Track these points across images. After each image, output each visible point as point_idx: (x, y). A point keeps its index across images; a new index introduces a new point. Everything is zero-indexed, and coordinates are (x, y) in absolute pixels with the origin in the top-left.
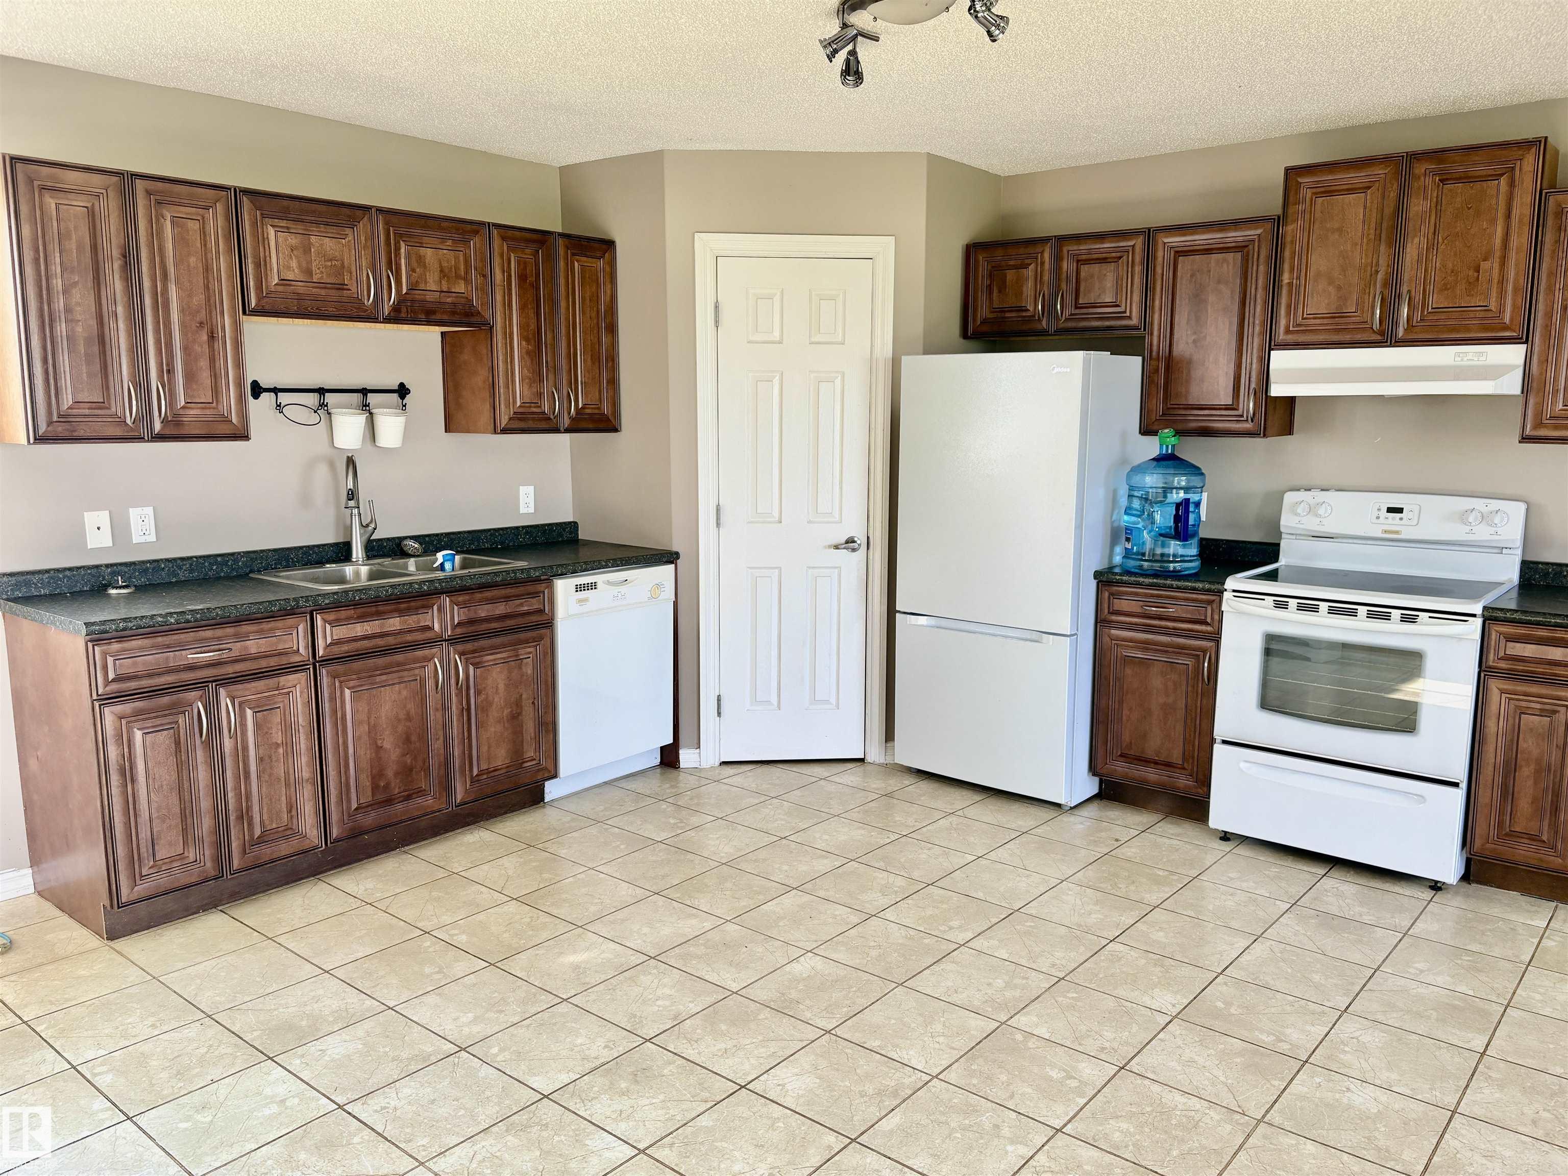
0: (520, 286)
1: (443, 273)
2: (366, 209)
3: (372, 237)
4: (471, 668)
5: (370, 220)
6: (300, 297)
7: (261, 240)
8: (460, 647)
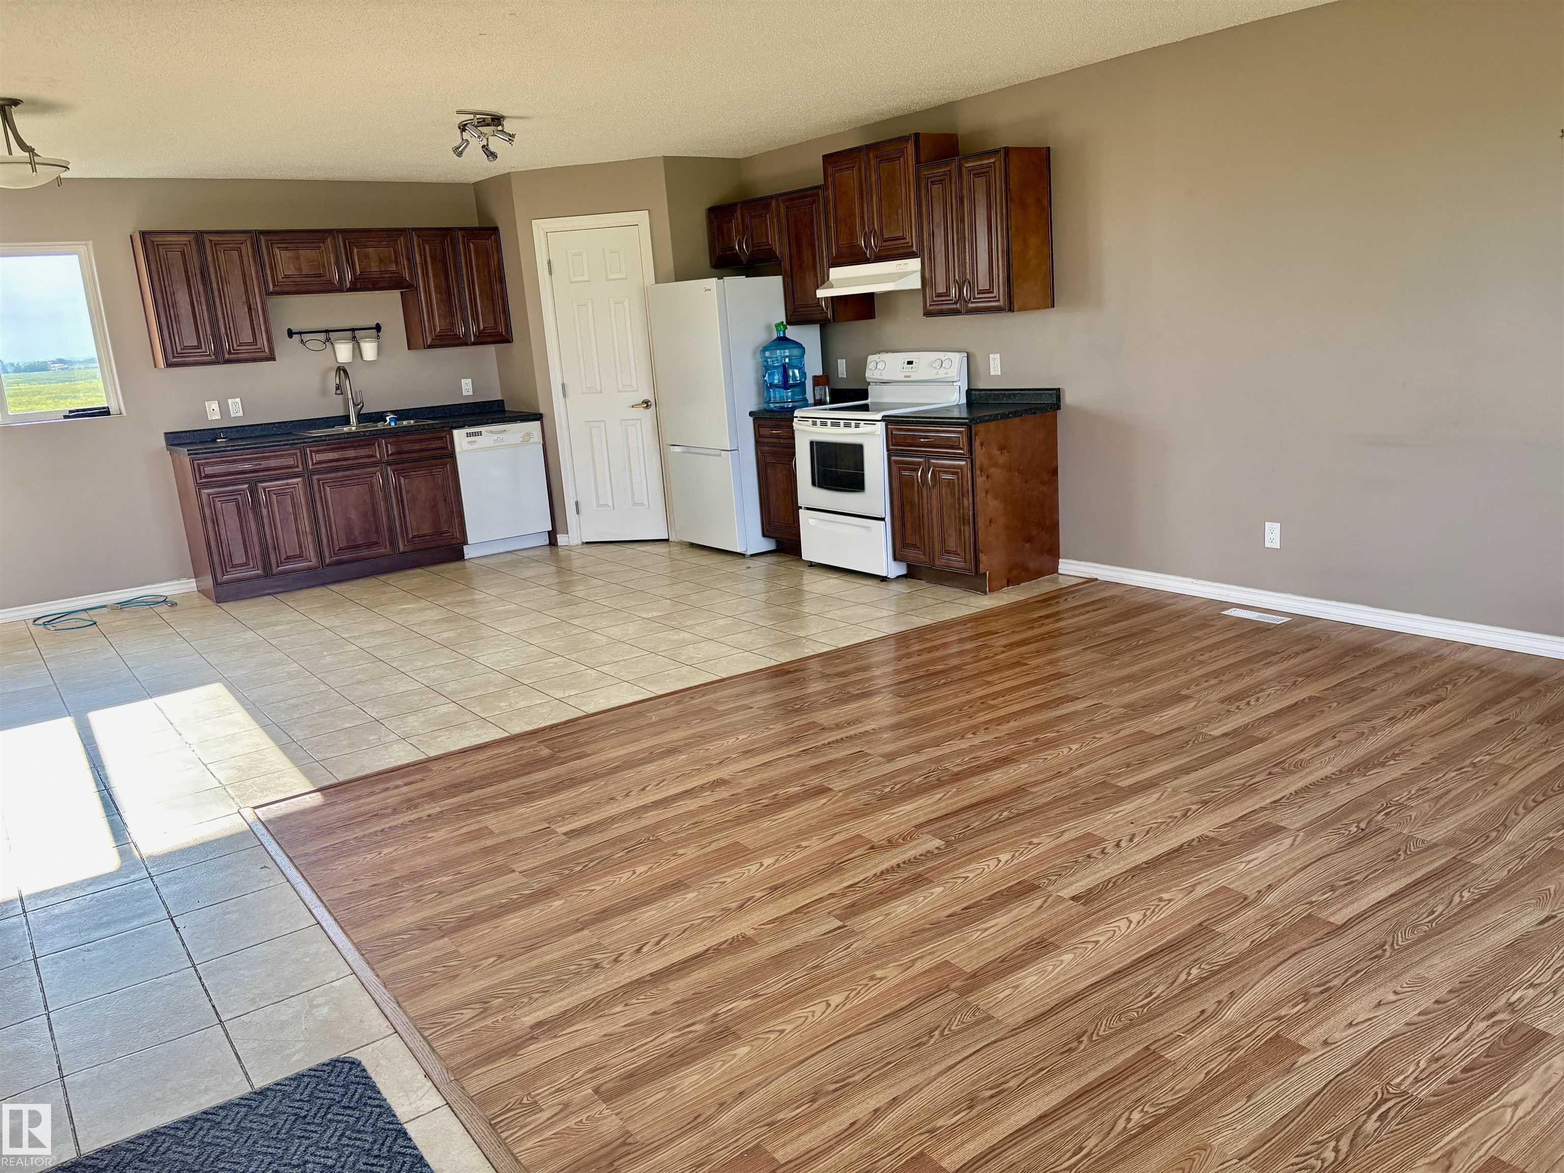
0: (433, 262)
1: (381, 261)
2: (330, 232)
3: (335, 246)
4: (402, 479)
5: (334, 237)
6: (296, 284)
7: (271, 255)
8: (394, 467)
